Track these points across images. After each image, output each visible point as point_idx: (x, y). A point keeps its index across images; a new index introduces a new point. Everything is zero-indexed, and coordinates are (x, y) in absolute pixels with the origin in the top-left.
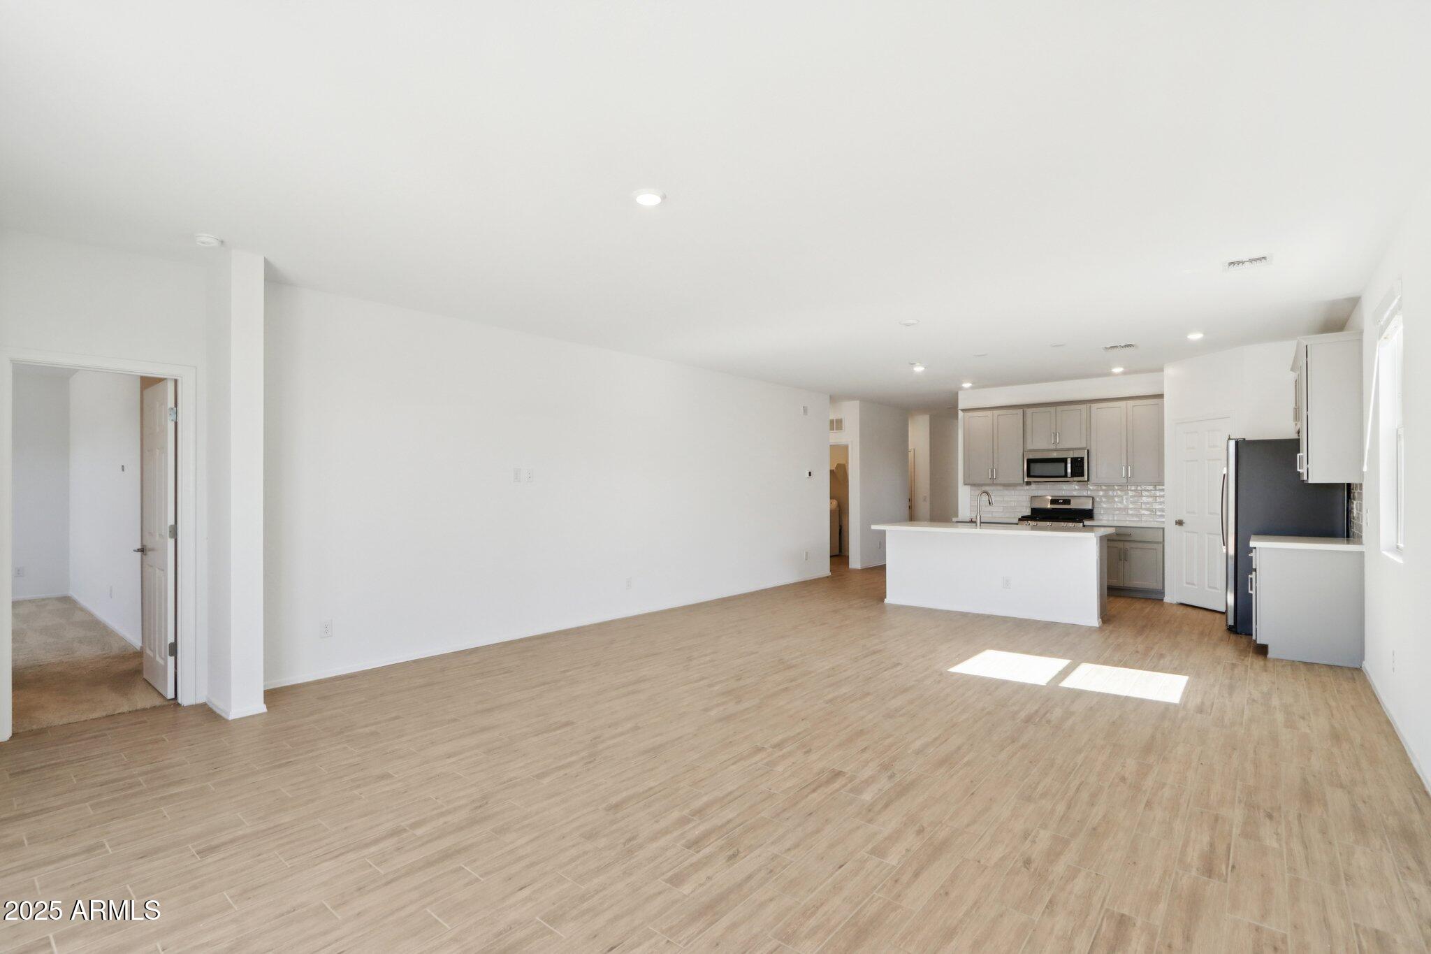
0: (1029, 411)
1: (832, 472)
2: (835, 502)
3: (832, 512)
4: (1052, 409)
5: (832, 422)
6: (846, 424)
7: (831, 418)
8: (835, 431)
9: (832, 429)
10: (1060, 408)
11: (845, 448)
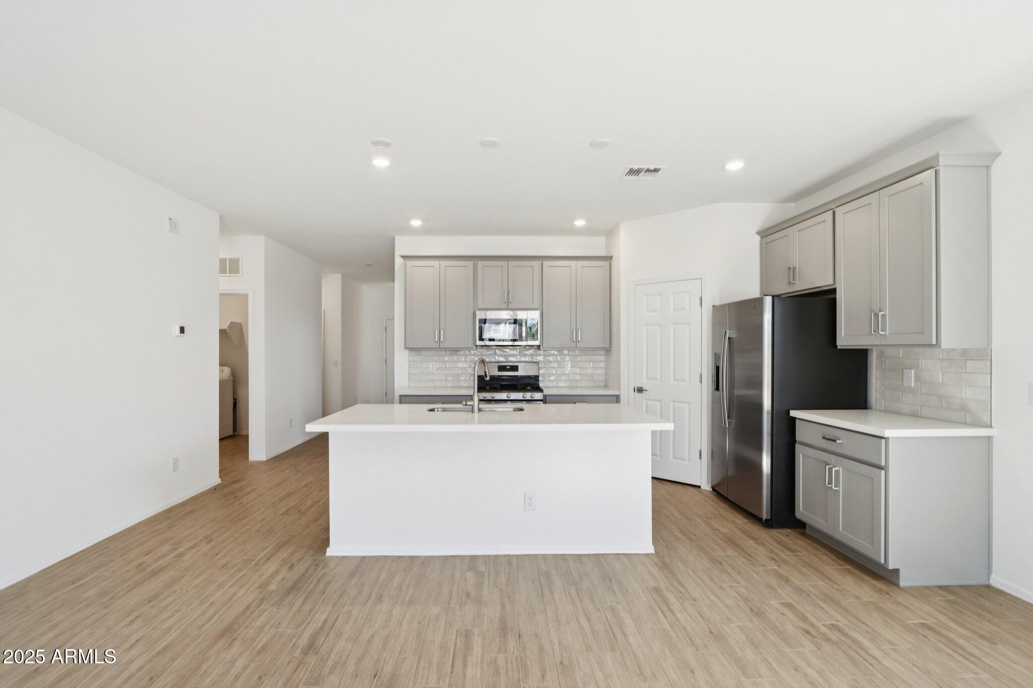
0: (481, 264)
1: (222, 332)
2: (227, 370)
3: (222, 383)
4: (504, 263)
5: (223, 262)
6: (244, 266)
7: (221, 256)
8: (228, 274)
9: (223, 271)
10: (513, 263)
11: (244, 298)
